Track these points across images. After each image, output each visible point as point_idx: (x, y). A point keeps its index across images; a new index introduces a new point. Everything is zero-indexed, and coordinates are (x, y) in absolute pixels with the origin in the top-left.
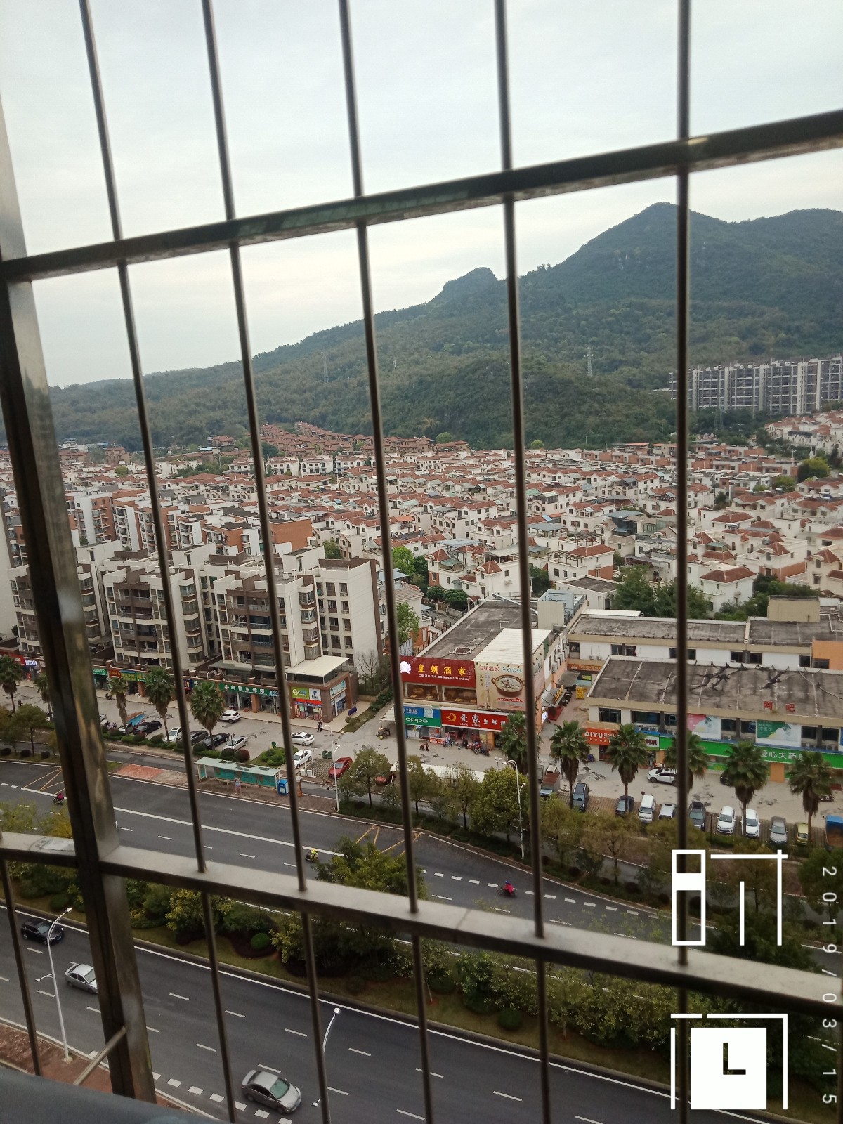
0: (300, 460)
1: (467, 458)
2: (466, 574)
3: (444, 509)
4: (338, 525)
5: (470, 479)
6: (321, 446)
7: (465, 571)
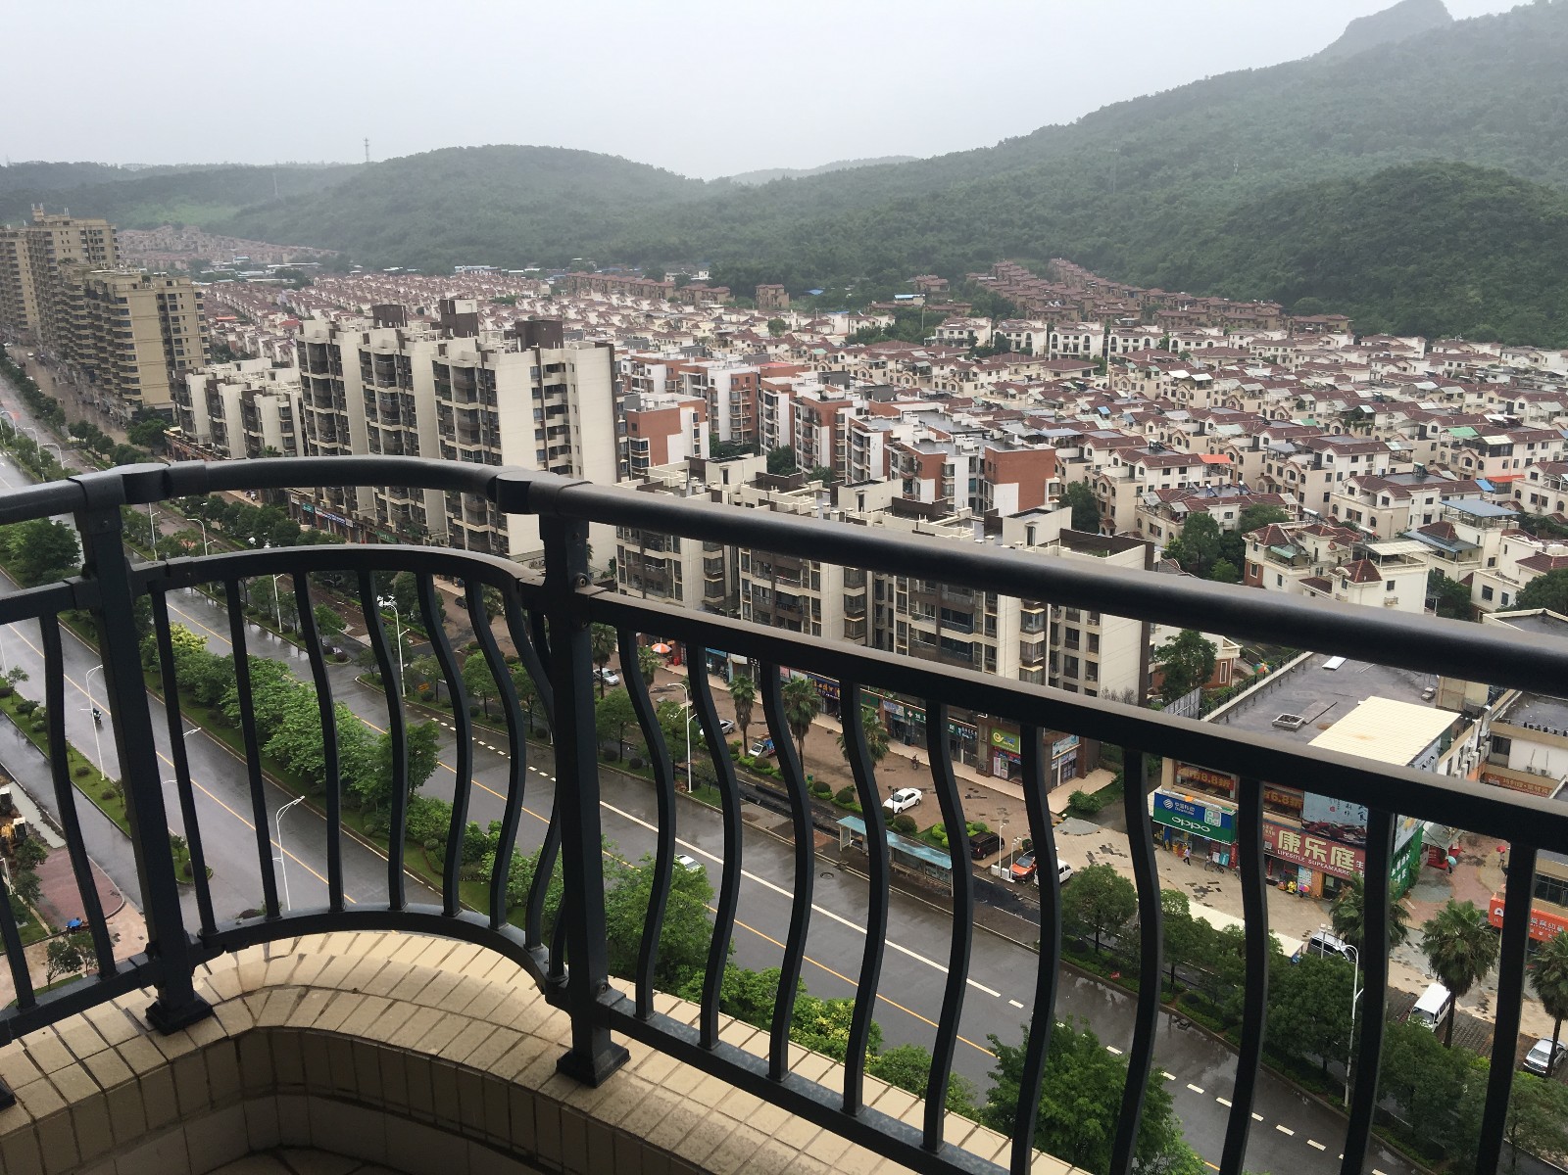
0: (1050, 329)
1: (1347, 349)
2: (1313, 575)
3: (1290, 448)
4: (1100, 457)
5: (1346, 393)
6: (1088, 305)
7: (1313, 569)
